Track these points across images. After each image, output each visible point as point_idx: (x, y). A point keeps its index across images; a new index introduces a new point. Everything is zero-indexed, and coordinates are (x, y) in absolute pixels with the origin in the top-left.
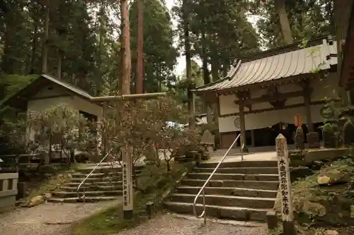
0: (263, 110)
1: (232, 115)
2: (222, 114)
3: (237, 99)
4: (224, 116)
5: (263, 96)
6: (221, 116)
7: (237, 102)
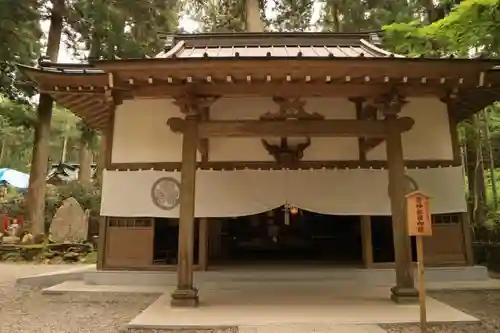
0: (240, 166)
1: (146, 166)
2: (116, 159)
3: (177, 113)
4: (122, 167)
5: (263, 119)
6: (112, 167)
7: (175, 124)
